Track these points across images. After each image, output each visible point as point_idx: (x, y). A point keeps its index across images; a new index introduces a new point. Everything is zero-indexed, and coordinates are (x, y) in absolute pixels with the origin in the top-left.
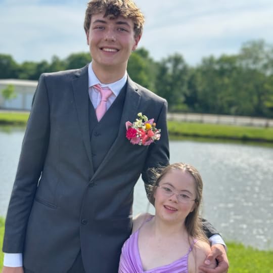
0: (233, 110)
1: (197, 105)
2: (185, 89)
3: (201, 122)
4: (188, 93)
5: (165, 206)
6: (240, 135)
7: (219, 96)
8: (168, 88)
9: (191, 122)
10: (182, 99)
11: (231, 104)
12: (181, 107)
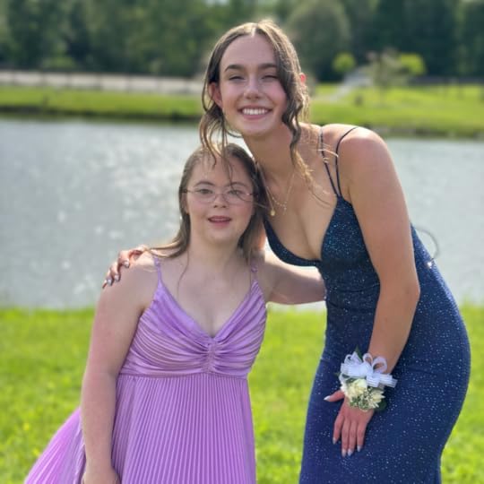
0: (155, 65)
1: (90, 59)
2: (65, 27)
3: (98, 89)
4: (72, 34)
5: (210, 220)
6: (168, 110)
7: (129, 41)
8: (34, 26)
9: (80, 89)
10: (61, 46)
11: (150, 56)
12: (61, 61)
